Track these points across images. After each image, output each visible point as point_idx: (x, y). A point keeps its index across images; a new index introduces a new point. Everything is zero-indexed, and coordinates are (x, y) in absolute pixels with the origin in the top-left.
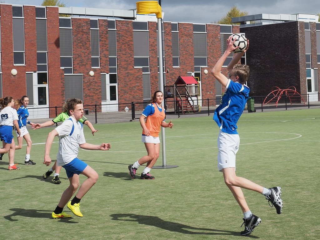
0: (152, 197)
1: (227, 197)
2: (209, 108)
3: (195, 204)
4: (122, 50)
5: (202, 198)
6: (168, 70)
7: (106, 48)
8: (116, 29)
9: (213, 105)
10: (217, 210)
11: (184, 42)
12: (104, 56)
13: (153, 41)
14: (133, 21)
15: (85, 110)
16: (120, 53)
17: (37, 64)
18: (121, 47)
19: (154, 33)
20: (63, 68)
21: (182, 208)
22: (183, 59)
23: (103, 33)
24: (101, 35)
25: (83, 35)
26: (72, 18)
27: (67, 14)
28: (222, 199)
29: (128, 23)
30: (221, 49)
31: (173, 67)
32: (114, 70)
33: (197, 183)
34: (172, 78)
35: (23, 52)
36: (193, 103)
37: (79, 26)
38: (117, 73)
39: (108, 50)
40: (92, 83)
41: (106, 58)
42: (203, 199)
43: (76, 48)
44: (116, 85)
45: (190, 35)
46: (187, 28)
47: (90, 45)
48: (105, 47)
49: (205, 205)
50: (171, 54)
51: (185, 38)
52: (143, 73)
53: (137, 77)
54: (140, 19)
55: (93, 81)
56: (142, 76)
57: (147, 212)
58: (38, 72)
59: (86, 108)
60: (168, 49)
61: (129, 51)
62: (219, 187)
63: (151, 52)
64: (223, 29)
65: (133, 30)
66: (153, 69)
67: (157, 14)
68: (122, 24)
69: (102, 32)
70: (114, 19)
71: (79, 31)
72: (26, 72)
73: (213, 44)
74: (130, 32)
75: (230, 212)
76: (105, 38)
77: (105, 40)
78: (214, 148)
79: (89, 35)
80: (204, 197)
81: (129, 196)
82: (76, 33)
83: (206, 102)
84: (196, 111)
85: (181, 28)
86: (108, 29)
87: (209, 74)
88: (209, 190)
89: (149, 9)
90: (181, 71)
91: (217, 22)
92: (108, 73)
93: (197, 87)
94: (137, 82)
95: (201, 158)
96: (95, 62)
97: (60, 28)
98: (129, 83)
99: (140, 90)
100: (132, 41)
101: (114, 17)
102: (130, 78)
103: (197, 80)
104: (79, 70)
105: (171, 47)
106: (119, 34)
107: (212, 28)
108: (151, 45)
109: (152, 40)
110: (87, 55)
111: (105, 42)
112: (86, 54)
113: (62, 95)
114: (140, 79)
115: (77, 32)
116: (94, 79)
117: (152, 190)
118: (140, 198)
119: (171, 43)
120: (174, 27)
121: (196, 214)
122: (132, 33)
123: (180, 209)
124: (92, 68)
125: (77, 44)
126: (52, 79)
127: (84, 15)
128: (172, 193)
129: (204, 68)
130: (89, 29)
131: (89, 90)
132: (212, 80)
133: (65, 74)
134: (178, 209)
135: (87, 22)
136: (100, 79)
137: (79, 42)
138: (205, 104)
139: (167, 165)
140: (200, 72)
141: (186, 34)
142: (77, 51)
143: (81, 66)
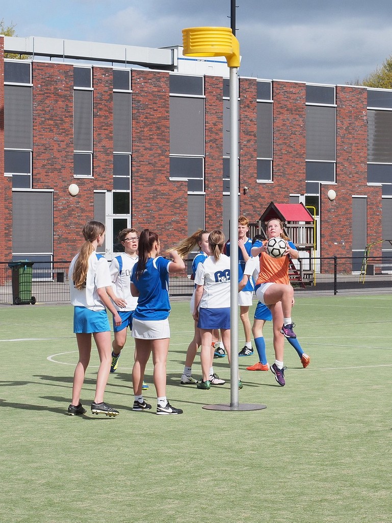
0: (205, 475)
1: (378, 482)
2: (335, 278)
3: (302, 494)
4: (143, 138)
5: (320, 480)
6: (246, 188)
7: (107, 132)
8: (130, 91)
9: (346, 271)
10: (353, 509)
11: (284, 125)
12: (102, 150)
13: (214, 121)
14: (171, 73)
15: (56, 271)
16: (138, 144)
18: (141, 131)
19: (218, 102)
20: (10, 175)
21: (273, 502)
22: (281, 164)
23: (101, 100)
24: (96, 103)
25: (57, 101)
26: (32, 63)
27: (21, 53)
28: (366, 486)
29: (158, 78)
30: (368, 145)
31: (259, 181)
32: (124, 183)
33: (307, 447)
34: (254, 207)
36: (301, 265)
37: (49, 81)
38: (129, 191)
39: (111, 138)
40: (73, 210)
41: (108, 154)
42: (321, 484)
43: (40, 132)
44: (127, 217)
45: (297, 111)
46: (291, 93)
47: (72, 124)
48: (105, 129)
49: (326, 497)
50: (255, 150)
51: (287, 115)
52: (189, 193)
53: (175, 201)
54: (186, 68)
55: (77, 207)
56: (186, 198)
57: (196, 507)
59: (59, 266)
60: (249, 141)
61: (158, 141)
62: (359, 458)
63: (209, 145)
64: (374, 98)
65: (171, 94)
66: (212, 184)
67: (230, 58)
68: (145, 78)
69: (99, 96)
70: (127, 68)
71: (49, 91)
73: (350, 133)
74: (161, 98)
75: (385, 517)
76: (106, 111)
77: (107, 114)
78: (346, 369)
79: (71, 102)
80: (325, 480)
81: (154, 470)
82: (40, 97)
83: (331, 263)
84: (306, 284)
85: (278, 91)
86: (114, 90)
87: (339, 199)
88: (337, 465)
89: (211, 47)
90: (275, 190)
91: (361, 82)
92: (109, 191)
93: (310, 228)
94: (175, 213)
95: (318, 390)
96: (82, 164)
97: (5, 83)
98: (156, 214)
99: (181, 231)
100: (166, 118)
101: (129, 62)
102: (158, 203)
103: (311, 212)
104: (47, 181)
105: (255, 136)
106: (139, 101)
107: (348, 96)
108: (210, 130)
109: (212, 119)
110: (65, 147)
111: (106, 119)
112: (63, 145)
113: (7, 235)
114: (182, 205)
115: (44, 95)
116: (79, 202)
117: (206, 459)
118: (179, 474)
119: (256, 126)
120: (263, 89)
121: (306, 517)
122: (168, 101)
123: (270, 505)
124: (76, 176)
125: (42, 121)
127: (61, 56)
128: (252, 466)
129: (328, 187)
130: (71, 88)
131: (66, 226)
132: (344, 215)
133: (14, 189)
134: (265, 504)
135: (66, 73)
136: (92, 202)
137: (47, 116)
138: (326, 268)
139: (241, 402)
140: (319, 195)
141: (289, 106)
142: (41, 137)
143: (51, 172)
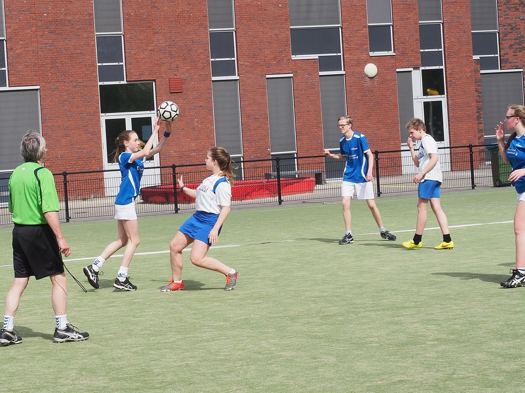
17: (421, 51)
20: (477, 57)
35: (389, 26)
43: (505, 12)
58: (423, 68)
72: (398, 70)
104: (515, 61)
126: (454, 83)
133: (482, 72)
142: (507, 16)
143: (519, 52)
